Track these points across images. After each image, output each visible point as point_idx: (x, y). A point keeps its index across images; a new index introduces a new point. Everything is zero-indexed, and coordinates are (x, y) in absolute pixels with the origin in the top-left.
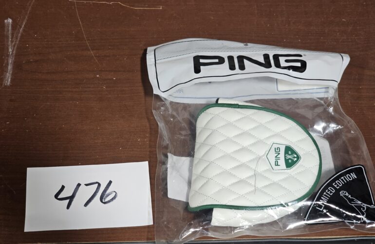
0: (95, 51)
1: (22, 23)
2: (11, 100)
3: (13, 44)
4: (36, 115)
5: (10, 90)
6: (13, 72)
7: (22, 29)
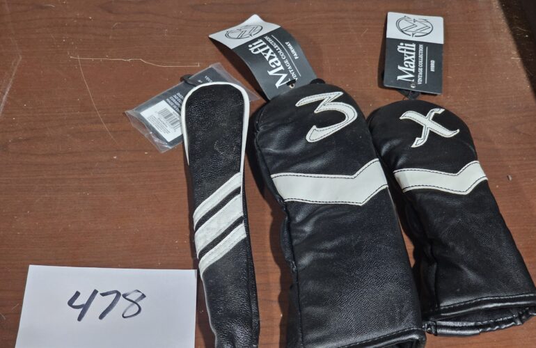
0: (110, 125)
1: (6, 88)
4: (31, 211)
7: (5, 96)
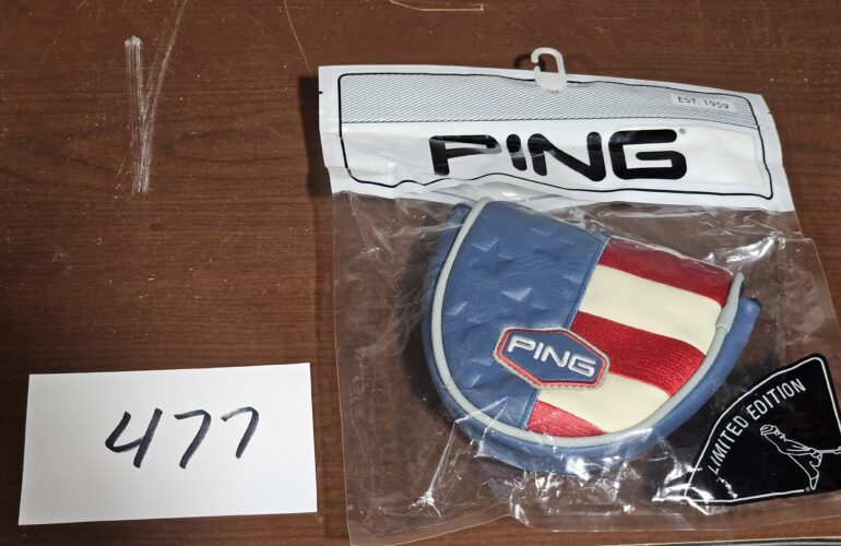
1: (166, 47)
2: (155, 227)
3: (149, 95)
4: (214, 260)
5: (148, 203)
6: (152, 162)
7: (165, 60)
